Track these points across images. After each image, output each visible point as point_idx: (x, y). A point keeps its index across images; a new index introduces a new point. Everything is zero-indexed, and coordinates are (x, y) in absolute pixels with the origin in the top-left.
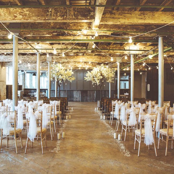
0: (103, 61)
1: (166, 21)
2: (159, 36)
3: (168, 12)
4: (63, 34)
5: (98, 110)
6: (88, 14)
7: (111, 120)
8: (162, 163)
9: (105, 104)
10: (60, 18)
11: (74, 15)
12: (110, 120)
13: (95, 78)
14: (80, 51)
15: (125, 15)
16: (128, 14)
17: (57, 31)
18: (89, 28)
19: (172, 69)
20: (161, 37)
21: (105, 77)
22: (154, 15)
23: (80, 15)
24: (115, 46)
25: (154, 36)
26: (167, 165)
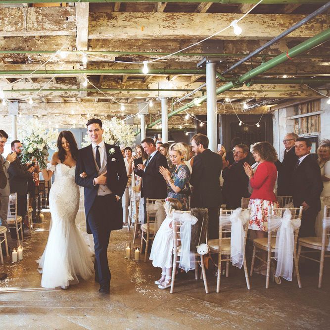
0: (114, 111)
1: (216, 31)
2: (207, 61)
3: (220, 14)
4: (24, 61)
6: (63, 20)
8: (207, 305)
10: (9, 28)
11: (37, 22)
14: (66, 93)
15: (136, 20)
16: (143, 17)
17: (11, 55)
18: (72, 48)
19: (240, 124)
20: (211, 63)
21: (119, 141)
22: (193, 20)
23: (49, 22)
24: (131, 83)
25: (198, 61)
26: (216, 309)
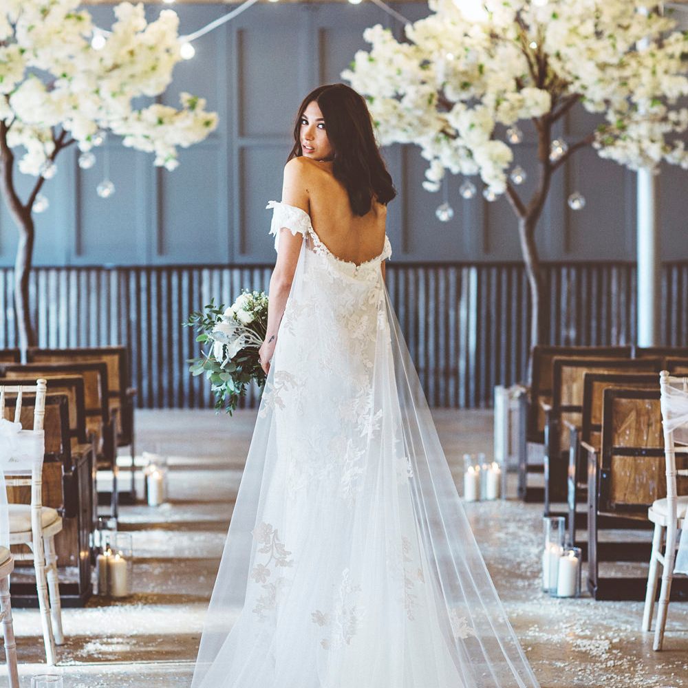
5: (499, 496)
7: (656, 597)
9: (571, 422)
12: (643, 599)
13: (459, 119)
21: (577, 97)
